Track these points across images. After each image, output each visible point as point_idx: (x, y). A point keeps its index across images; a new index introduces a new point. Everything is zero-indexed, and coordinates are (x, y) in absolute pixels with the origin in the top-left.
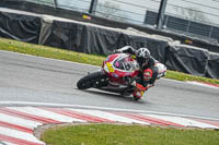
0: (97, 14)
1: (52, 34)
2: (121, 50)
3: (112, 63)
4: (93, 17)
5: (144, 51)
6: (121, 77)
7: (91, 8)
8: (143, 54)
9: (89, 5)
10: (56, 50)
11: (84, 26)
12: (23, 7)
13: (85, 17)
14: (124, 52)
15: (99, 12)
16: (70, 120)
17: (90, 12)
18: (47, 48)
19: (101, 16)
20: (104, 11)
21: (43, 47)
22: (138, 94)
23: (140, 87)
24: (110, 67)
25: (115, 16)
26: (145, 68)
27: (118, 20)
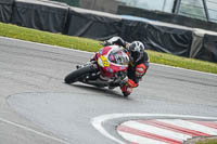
1: (203, 47)
2: (111, 41)
6: (115, 72)
10: (207, 63)
18: (198, 62)
21: (194, 61)
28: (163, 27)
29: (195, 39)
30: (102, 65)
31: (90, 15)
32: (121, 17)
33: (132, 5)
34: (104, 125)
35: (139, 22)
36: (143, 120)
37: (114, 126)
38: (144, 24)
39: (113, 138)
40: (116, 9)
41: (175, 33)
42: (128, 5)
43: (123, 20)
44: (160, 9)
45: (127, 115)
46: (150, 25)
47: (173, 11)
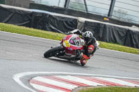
0: (113, 17)
1: (84, 29)
2: (73, 32)
3: (68, 41)
4: (110, 19)
5: (89, 33)
6: (74, 50)
7: (109, 13)
8: (88, 35)
9: (108, 11)
11: (105, 25)
12: (66, 12)
13: (105, 19)
14: (75, 33)
15: (114, 16)
16: (95, 84)
17: (109, 15)
19: (115, 18)
20: (117, 15)
22: (84, 61)
23: (85, 57)
24: (67, 44)
25: (124, 18)
26: (90, 44)
27: (127, 21)
28: (58, 17)
29: (79, 24)
30: (65, 46)
31: (12, 9)
32: (31, 10)
33: (39, 3)
34: (21, 79)
35: (43, 13)
36: (46, 76)
37: (28, 80)
38: (46, 14)
39: (27, 88)
40: (28, 6)
41: (66, 20)
42: (36, 2)
43: (33, 12)
44: (57, 5)
45: (36, 73)
46: (50, 16)
47: (65, 6)
